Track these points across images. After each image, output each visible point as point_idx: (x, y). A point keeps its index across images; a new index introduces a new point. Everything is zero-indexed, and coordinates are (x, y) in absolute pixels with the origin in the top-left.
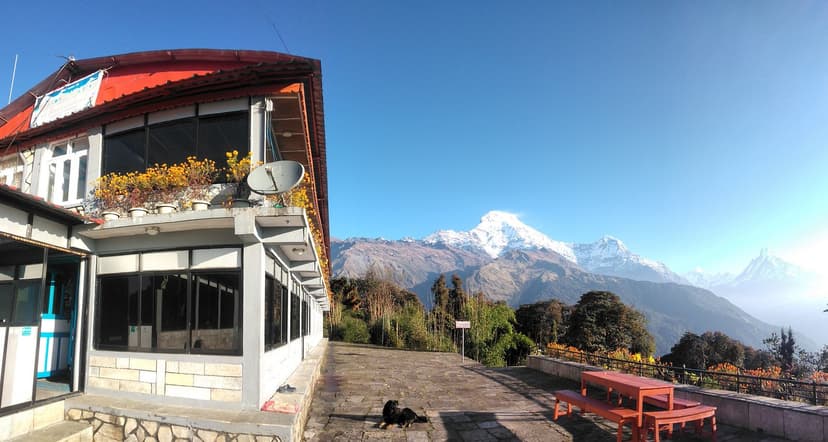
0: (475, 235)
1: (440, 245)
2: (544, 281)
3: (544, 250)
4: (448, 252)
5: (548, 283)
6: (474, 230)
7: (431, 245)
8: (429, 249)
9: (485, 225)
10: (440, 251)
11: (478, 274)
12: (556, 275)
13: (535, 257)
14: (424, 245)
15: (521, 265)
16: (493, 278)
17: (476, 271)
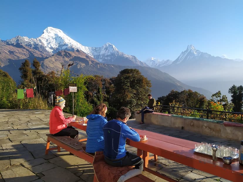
0: (40, 40)
1: (18, 45)
2: (79, 67)
3: (78, 51)
4: (25, 50)
5: (80, 69)
6: (40, 38)
7: (12, 45)
8: (11, 47)
9: (45, 35)
10: (19, 49)
11: (43, 63)
12: (85, 65)
13: (73, 55)
14: (8, 44)
15: (67, 59)
16: (52, 66)
17: (42, 62)
